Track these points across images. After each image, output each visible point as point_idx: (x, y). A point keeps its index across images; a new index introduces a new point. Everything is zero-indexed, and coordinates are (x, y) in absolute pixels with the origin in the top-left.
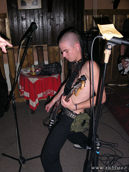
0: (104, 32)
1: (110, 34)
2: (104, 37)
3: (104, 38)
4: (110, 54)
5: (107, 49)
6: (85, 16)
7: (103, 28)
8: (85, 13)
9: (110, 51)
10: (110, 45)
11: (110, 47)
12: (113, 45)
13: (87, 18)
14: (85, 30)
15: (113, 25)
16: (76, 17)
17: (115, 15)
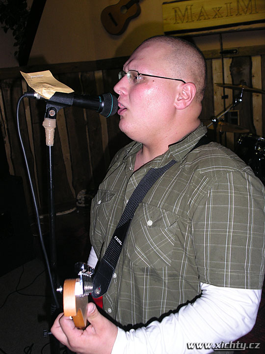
0: (35, 86)
1: (49, 87)
3: (38, 97)
4: (55, 126)
5: (47, 117)
7: (31, 79)
9: (54, 121)
11: (52, 113)
15: (48, 72)
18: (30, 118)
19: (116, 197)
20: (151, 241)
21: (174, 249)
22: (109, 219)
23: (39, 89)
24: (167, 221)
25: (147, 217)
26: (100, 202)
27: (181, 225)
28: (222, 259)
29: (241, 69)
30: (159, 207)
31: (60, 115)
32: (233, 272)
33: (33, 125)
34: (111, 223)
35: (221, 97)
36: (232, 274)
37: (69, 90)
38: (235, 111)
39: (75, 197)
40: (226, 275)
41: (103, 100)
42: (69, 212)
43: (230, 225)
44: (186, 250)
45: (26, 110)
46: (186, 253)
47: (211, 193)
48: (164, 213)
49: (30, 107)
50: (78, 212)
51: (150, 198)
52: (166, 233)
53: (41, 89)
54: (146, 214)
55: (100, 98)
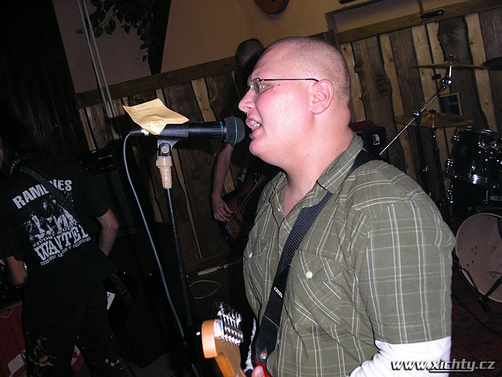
0: (142, 121)
1: (158, 120)
2: (146, 130)
3: (146, 133)
4: (171, 165)
5: (159, 155)
6: (81, 111)
7: (137, 112)
8: (79, 103)
9: (169, 157)
10: (163, 145)
11: (165, 150)
12: (172, 144)
13: (89, 114)
14: (92, 147)
15: (158, 100)
16: (58, 119)
17: (161, 90)
19: (268, 248)
20: (312, 296)
21: (342, 304)
22: (264, 275)
23: (146, 125)
24: (330, 272)
25: (305, 267)
26: (251, 256)
27: (347, 275)
28: (394, 311)
29: (453, 35)
30: (318, 255)
32: (409, 324)
34: (268, 279)
35: (431, 77)
36: (408, 326)
37: (183, 120)
38: (453, 94)
40: (402, 329)
41: (224, 125)
43: (397, 269)
44: (355, 304)
46: (356, 308)
47: (370, 235)
48: (325, 262)
51: (306, 245)
52: (330, 285)
53: (148, 124)
54: (304, 264)
55: (221, 123)
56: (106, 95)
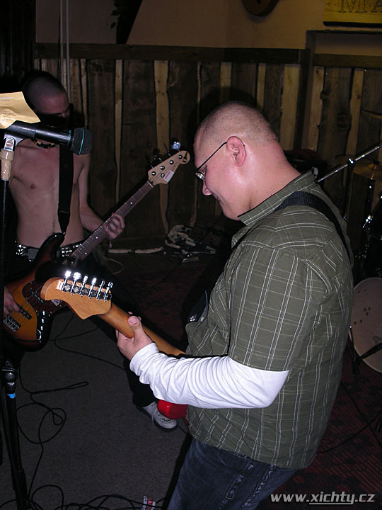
1: (9, 114)
6: (36, 61)
8: (36, 52)
16: (11, 63)
17: (121, 61)
18: (120, 116)
31: (163, 118)
33: (124, 126)
39: (167, 232)
41: (72, 135)
42: (152, 251)
45: (117, 105)
49: (122, 102)
50: (165, 253)
55: (70, 132)
56: (65, 52)
